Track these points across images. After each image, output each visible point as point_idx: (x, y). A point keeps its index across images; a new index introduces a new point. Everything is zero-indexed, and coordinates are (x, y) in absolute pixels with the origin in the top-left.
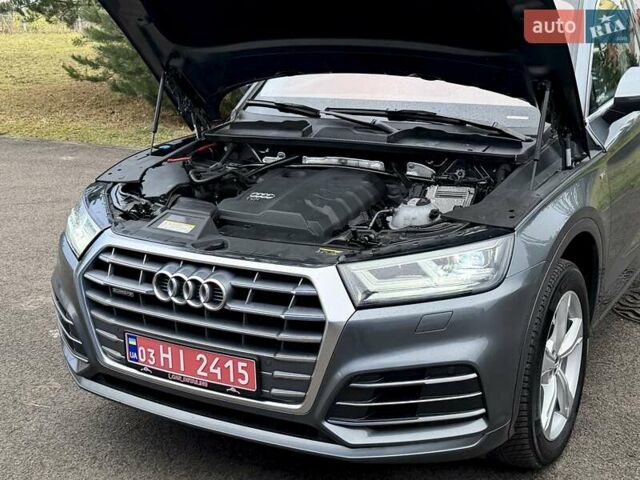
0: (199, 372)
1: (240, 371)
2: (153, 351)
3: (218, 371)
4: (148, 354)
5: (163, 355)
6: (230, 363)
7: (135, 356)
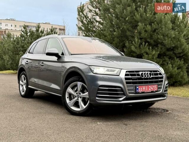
0: (150, 90)
1: (156, 87)
2: (141, 88)
3: (152, 89)
4: (141, 89)
5: (144, 88)
6: (154, 87)
7: (138, 90)
